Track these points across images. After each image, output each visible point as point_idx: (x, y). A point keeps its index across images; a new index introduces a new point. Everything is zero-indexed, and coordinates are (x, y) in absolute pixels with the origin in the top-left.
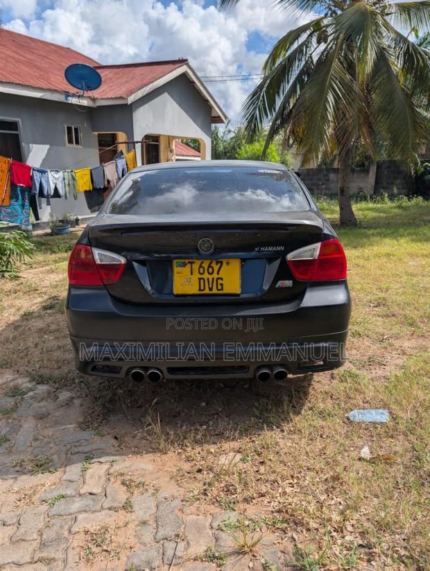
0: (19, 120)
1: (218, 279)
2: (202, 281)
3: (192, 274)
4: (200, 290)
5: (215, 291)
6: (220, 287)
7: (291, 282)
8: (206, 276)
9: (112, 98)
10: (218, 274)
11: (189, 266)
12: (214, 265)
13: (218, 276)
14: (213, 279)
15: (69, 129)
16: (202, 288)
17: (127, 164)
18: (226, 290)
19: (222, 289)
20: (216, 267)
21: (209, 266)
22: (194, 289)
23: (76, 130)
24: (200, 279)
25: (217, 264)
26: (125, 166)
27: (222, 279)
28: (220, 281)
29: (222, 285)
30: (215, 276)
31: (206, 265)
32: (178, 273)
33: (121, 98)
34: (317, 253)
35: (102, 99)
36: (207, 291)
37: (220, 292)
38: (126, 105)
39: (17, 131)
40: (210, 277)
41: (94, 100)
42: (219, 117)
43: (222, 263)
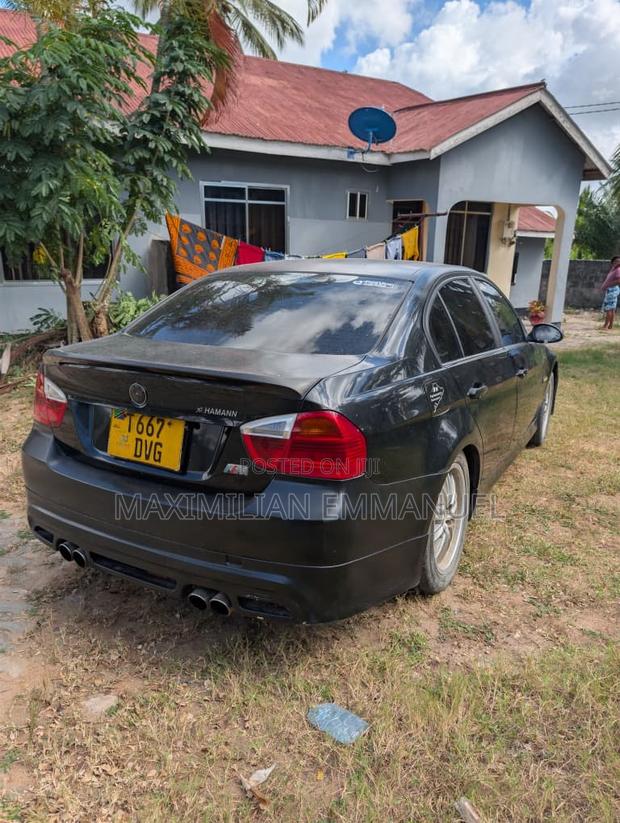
0: (287, 187)
1: (157, 444)
2: (139, 443)
3: (129, 431)
4: (136, 455)
5: (151, 461)
6: (157, 457)
7: (246, 468)
8: (144, 437)
9: (410, 152)
10: (158, 436)
11: (128, 417)
12: (154, 422)
13: (158, 440)
14: (152, 443)
15: (353, 197)
16: (138, 454)
17: (403, 247)
18: (163, 464)
19: (159, 460)
20: (157, 427)
21: (149, 424)
22: (129, 454)
23: (363, 198)
24: (137, 440)
25: (158, 422)
26: (400, 251)
27: (161, 445)
28: (158, 448)
29: (160, 453)
30: (154, 439)
31: (145, 421)
32: (116, 426)
33: (422, 150)
34: (288, 429)
35: (399, 153)
36: (142, 459)
37: (157, 464)
38: (427, 160)
39: (283, 200)
40: (149, 439)
41: (389, 155)
42: (597, 170)
43: (163, 421)
